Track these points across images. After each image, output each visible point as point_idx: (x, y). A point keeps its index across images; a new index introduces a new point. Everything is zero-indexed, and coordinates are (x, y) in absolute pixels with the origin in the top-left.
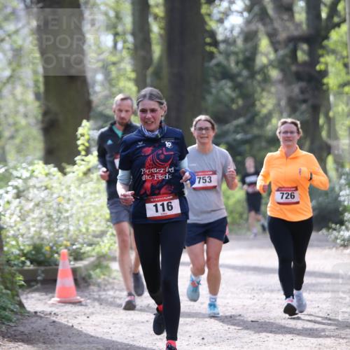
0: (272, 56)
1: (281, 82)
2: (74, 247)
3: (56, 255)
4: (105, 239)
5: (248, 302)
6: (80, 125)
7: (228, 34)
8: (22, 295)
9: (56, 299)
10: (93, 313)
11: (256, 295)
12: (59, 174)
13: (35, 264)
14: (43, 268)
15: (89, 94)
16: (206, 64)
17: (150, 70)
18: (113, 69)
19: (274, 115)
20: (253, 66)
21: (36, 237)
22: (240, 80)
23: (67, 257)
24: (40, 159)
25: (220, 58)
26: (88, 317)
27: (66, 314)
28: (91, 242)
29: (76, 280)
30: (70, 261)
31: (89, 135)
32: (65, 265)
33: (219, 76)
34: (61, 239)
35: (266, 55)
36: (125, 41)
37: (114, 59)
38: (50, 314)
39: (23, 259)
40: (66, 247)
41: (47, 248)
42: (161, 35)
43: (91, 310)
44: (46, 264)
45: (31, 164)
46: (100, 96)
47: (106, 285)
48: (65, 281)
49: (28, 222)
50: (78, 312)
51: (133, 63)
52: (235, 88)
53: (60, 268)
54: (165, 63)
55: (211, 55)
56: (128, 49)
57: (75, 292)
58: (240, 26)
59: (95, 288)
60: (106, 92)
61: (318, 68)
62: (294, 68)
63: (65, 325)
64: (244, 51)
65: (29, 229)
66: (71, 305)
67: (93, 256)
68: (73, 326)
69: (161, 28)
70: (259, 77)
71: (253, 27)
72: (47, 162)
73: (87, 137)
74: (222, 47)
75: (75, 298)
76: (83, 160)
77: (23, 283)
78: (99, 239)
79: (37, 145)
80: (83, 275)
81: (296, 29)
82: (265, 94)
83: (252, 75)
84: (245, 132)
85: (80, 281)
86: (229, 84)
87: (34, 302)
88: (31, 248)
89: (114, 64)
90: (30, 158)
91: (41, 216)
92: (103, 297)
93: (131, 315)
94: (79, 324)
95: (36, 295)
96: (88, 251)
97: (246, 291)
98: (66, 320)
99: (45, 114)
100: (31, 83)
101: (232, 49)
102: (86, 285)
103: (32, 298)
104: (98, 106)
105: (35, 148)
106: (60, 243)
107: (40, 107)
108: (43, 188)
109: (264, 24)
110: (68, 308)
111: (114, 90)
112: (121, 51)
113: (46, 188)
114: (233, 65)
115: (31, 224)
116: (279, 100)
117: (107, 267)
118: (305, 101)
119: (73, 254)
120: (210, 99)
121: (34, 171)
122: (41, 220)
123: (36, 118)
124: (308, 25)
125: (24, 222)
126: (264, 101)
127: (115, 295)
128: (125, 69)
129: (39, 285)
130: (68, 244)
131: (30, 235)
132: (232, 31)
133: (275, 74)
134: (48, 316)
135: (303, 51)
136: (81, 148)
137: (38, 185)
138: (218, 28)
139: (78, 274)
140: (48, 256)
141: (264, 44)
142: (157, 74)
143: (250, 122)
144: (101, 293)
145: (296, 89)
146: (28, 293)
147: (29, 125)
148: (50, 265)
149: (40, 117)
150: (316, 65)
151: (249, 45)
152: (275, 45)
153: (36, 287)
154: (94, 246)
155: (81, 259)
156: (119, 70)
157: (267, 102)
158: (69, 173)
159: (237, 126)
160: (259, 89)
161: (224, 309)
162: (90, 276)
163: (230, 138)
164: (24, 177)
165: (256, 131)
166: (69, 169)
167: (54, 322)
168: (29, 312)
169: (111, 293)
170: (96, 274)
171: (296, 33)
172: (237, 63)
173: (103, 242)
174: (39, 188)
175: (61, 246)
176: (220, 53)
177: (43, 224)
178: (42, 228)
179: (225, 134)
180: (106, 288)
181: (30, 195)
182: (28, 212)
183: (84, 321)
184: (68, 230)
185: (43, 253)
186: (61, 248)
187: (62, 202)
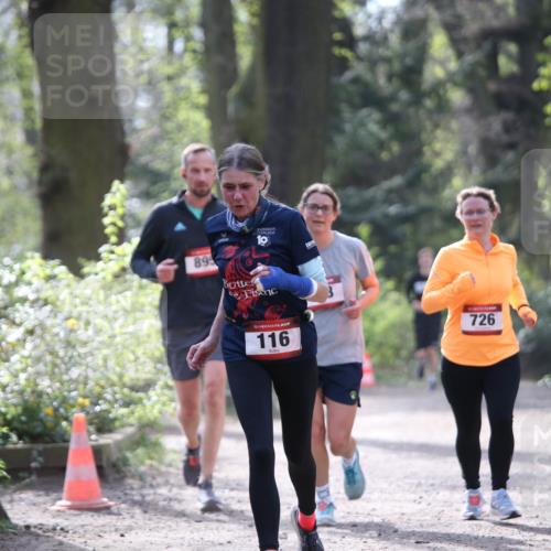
0: (453, 65)
1: (468, 111)
2: (98, 408)
3: (64, 424)
4: (152, 393)
5: (410, 508)
6: (108, 189)
7: (373, 24)
9: (64, 503)
10: (130, 528)
11: (424, 495)
12: (70, 277)
13: (27, 440)
14: (40, 447)
15: (123, 133)
16: (335, 80)
17: (234, 90)
18: (166, 87)
19: (456, 171)
20: (419, 84)
21: (29, 390)
22: (395, 107)
23: (84, 426)
24: (35, 250)
25: (358, 69)
26: (122, 536)
27: (81, 531)
28: (127, 400)
29: (100, 469)
30: (90, 434)
31: (124, 207)
32: (81, 441)
33: (357, 100)
34: (74, 394)
35: (442, 63)
36: (188, 39)
37: (169, 70)
38: (54, 529)
40: (83, 408)
41: (49, 411)
42: (253, 27)
43: (128, 522)
44: (47, 439)
45: (20, 258)
46: (144, 136)
47: (154, 478)
48: (80, 470)
49: (14, 364)
50: (103, 526)
51: (202, 76)
52: (384, 124)
53: (72, 446)
54: (260, 76)
55: (343, 64)
56: (194, 51)
57: (99, 490)
58: (395, 10)
59: (135, 483)
60: (154, 130)
61: (536, 85)
62: (492, 86)
64: (402, 56)
65: (16, 376)
66: (91, 514)
67: (132, 425)
69: (253, 15)
70: (429, 103)
71: (419, 12)
72: (47, 256)
73: (120, 211)
74: (363, 48)
75: (98, 501)
76: (112, 252)
77: (5, 473)
78: (141, 395)
79: (31, 225)
80: (114, 458)
81: (496, 16)
82: (439, 133)
83: (418, 98)
84: (404, 201)
85: (108, 471)
86: (376, 115)
87: (26, 509)
88: (20, 410)
89: (170, 78)
90: (17, 248)
91: (37, 353)
92: (148, 499)
93: (198, 530)
94: (107, 547)
95: (28, 495)
96: (123, 416)
97: (407, 487)
98: (82, 540)
99: (45, 168)
100: (19, 114)
101: (382, 51)
102: (117, 476)
103: (21, 500)
104: (139, 155)
105: (26, 230)
106: (71, 402)
107: (35, 155)
108: (41, 303)
109: (439, 8)
110: (87, 519)
111: (169, 126)
112: (181, 56)
113: (46, 303)
114: (382, 81)
115: (18, 366)
116: (465, 145)
117: (156, 445)
118: (512, 146)
119: (95, 421)
120: (341, 142)
121: (23, 273)
122: (38, 360)
123: (28, 175)
124: (518, 8)
125: (7, 364)
126: (438, 146)
127: (171, 495)
128: (188, 89)
129: (34, 478)
130: (87, 402)
131: (16, 388)
132: (380, 19)
133: (457, 97)
134: (50, 534)
135: (509, 56)
136: (109, 230)
137: (32, 297)
138: (356, 14)
139: (104, 458)
140: (49, 424)
141: (439, 42)
142: (246, 97)
143: (414, 183)
144: (145, 492)
145: (496, 123)
146: (15, 491)
147: (14, 188)
148: (54, 442)
149: (35, 175)
150: (531, 82)
151: (412, 45)
152: (457, 43)
153: (27, 480)
154: (132, 407)
155: (110, 431)
156: (177, 90)
157: (444, 147)
158: (89, 274)
159: (390, 191)
160: (428, 125)
162: (125, 461)
163: (377, 212)
164: (5, 282)
165: (423, 200)
166: (88, 267)
167: (61, 543)
168: (15, 527)
169: (163, 491)
170: (139, 460)
171: (496, 23)
172: (390, 78)
173: (149, 399)
174: (33, 303)
175: (73, 406)
176: (359, 58)
177: (41, 367)
178: (38, 374)
179: (368, 205)
180: (154, 483)
181: (17, 315)
182: (14, 346)
183: (115, 541)
184: (87, 378)
185: (41, 420)
186: (74, 410)
187: (76, 327)
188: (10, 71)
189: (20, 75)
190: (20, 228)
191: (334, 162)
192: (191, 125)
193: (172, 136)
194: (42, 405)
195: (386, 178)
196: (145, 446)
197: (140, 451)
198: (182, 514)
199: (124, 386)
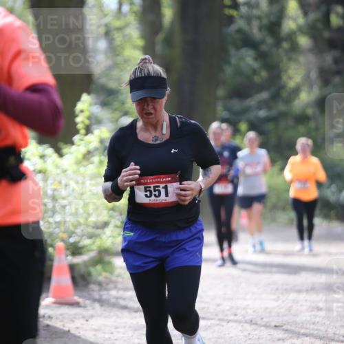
0: (301, 21)
1: (311, 50)
3: (51, 249)
4: (108, 231)
5: (271, 304)
6: (78, 99)
9: (50, 300)
10: (92, 316)
11: (280, 296)
12: (55, 156)
16: (225, 30)
17: (160, 37)
19: (303, 88)
20: (280, 32)
22: (264, 48)
23: (63, 251)
24: (33, 138)
25: (240, 23)
26: (87, 321)
27: (61, 317)
28: (90, 234)
29: (74, 279)
30: (67, 256)
31: (89, 111)
33: (239, 43)
35: (295, 20)
36: (132, 4)
37: (117, 24)
43: (91, 312)
47: (107, 284)
48: (61, 279)
50: (75, 314)
52: (256, 59)
53: (56, 264)
55: (231, 20)
56: (135, 12)
57: (73, 292)
59: (96, 287)
60: (109, 62)
62: (326, 34)
63: (61, 330)
64: (268, 15)
66: (67, 306)
67: (93, 250)
68: (69, 331)
70: (286, 45)
72: (41, 142)
73: (87, 114)
74: (244, 9)
75: (72, 298)
76: (82, 140)
78: (99, 231)
80: (82, 272)
82: (292, 65)
83: (278, 41)
84: (269, 108)
85: (79, 279)
86: (251, 53)
89: (119, 29)
92: (104, 297)
93: (136, 318)
94: (77, 328)
96: (87, 245)
98: (61, 323)
101: (255, 12)
102: (84, 283)
104: (99, 78)
106: (55, 235)
110: (65, 310)
111: (120, 59)
112: (125, 15)
113: (40, 172)
114: (255, 31)
116: (308, 72)
117: (109, 263)
118: (339, 73)
119: (70, 248)
120: (229, 71)
126: (291, 72)
127: (118, 295)
128: (130, 36)
133: (304, 41)
134: (41, 319)
135: (338, 14)
136: (80, 126)
139: (76, 272)
141: (292, 6)
142: (168, 42)
143: (276, 97)
145: (329, 59)
151: (275, 8)
152: (305, 7)
154: (94, 239)
155: (80, 254)
156: (124, 36)
158: (67, 154)
159: (260, 101)
160: (285, 60)
161: (243, 312)
162: (89, 274)
163: (252, 115)
165: (281, 107)
166: (66, 149)
167: (48, 326)
169: (114, 293)
170: (98, 273)
172: (261, 28)
173: (105, 233)
175: (56, 238)
179: (245, 111)
180: (108, 287)
183: (82, 324)
186: (57, 240)
191: (224, 83)
192: (132, 59)
193: (120, 66)
196: (102, 264)
197: (99, 267)
198: (125, 308)
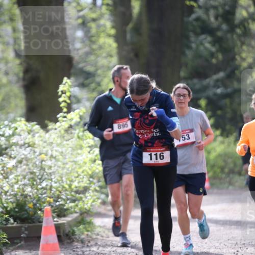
0: (252, 9)
2: (58, 203)
3: (39, 212)
4: (87, 194)
6: (61, 82)
8: (6, 252)
11: (239, 250)
12: (42, 132)
13: (19, 222)
14: (26, 225)
16: (186, 19)
17: (130, 26)
18: (93, 25)
20: (233, 20)
21: (19, 194)
22: (219, 34)
23: (50, 213)
24: (21, 116)
28: (74, 198)
29: (59, 237)
30: (54, 218)
31: (70, 92)
32: (49, 222)
33: (198, 30)
34: (44, 196)
35: (246, 9)
37: (94, 16)
39: (7, 216)
40: (50, 204)
41: (31, 205)
44: (30, 221)
45: (14, 121)
46: (81, 52)
47: (89, 242)
48: (49, 237)
49: (11, 180)
51: (112, 19)
52: (213, 43)
53: (44, 224)
54: (144, 18)
55: (191, 10)
56: (108, 5)
57: (59, 249)
59: (79, 245)
60: (87, 49)
64: (224, 5)
65: (12, 186)
67: (76, 213)
70: (238, 31)
72: (28, 120)
73: (68, 94)
76: (65, 117)
77: (7, 240)
78: (82, 195)
79: (19, 103)
80: (67, 231)
82: (245, 48)
83: (232, 28)
84: (225, 86)
85: (63, 238)
86: (209, 39)
88: (15, 205)
89: (94, 20)
90: (12, 116)
91: (24, 173)
92: (86, 253)
95: (20, 253)
96: (71, 207)
97: (230, 245)
99: (26, 71)
100: (11, 41)
101: (212, 3)
102: (69, 241)
103: (16, 254)
104: (79, 63)
105: (16, 106)
106: (43, 200)
107: (21, 64)
108: (27, 145)
111: (94, 47)
112: (100, 8)
113: (29, 145)
114: (212, 19)
115: (13, 181)
117: (90, 223)
119: (56, 210)
120: (189, 54)
121: (16, 129)
122: (24, 177)
123: (17, 75)
125: (7, 180)
126: (244, 55)
127: (99, 251)
128: (104, 26)
129: (22, 243)
130: (52, 200)
131: (12, 193)
136: (63, 105)
137: (21, 142)
139: (62, 231)
140: (31, 212)
142: (137, 30)
143: (231, 76)
144: (85, 249)
146: (12, 251)
147: (10, 82)
148: (34, 222)
149: (21, 75)
153: (19, 244)
154: (77, 202)
155: (64, 216)
156: (99, 26)
157: (247, 56)
158: (52, 129)
159: (217, 81)
163: (210, 93)
164: (7, 134)
165: (236, 85)
166: (51, 126)
169: (94, 249)
170: (80, 230)
172: (216, 18)
173: (86, 198)
174: (21, 146)
175: (44, 203)
176: (200, 7)
177: (26, 181)
178: (25, 185)
179: (205, 88)
180: (89, 245)
181: (13, 153)
182: (11, 170)
184: (51, 186)
185: (26, 211)
186: (45, 205)
187: (45, 159)
188: (6, 18)
189: (12, 20)
190: (13, 105)
191: (186, 65)
192: (106, 45)
193: (96, 52)
194: (27, 203)
195: (215, 73)
196: (84, 224)
197: (81, 227)
199: (72, 190)
